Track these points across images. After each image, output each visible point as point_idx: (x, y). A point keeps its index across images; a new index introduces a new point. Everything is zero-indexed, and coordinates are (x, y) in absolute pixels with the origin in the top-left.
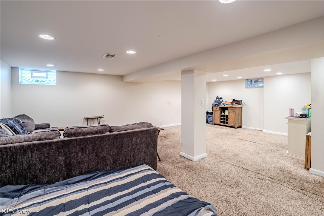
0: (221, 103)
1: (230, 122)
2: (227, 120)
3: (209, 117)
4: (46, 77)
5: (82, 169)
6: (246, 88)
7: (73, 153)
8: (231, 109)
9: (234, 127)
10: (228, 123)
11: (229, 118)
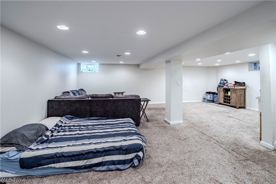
0: (225, 85)
1: (233, 102)
2: (230, 100)
3: (215, 97)
4: (94, 68)
5: (97, 115)
6: (249, 70)
7: (93, 106)
8: (234, 90)
9: (235, 107)
10: (231, 103)
11: (231, 99)
